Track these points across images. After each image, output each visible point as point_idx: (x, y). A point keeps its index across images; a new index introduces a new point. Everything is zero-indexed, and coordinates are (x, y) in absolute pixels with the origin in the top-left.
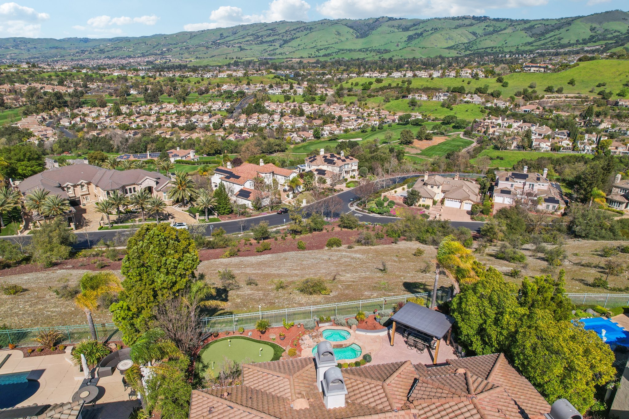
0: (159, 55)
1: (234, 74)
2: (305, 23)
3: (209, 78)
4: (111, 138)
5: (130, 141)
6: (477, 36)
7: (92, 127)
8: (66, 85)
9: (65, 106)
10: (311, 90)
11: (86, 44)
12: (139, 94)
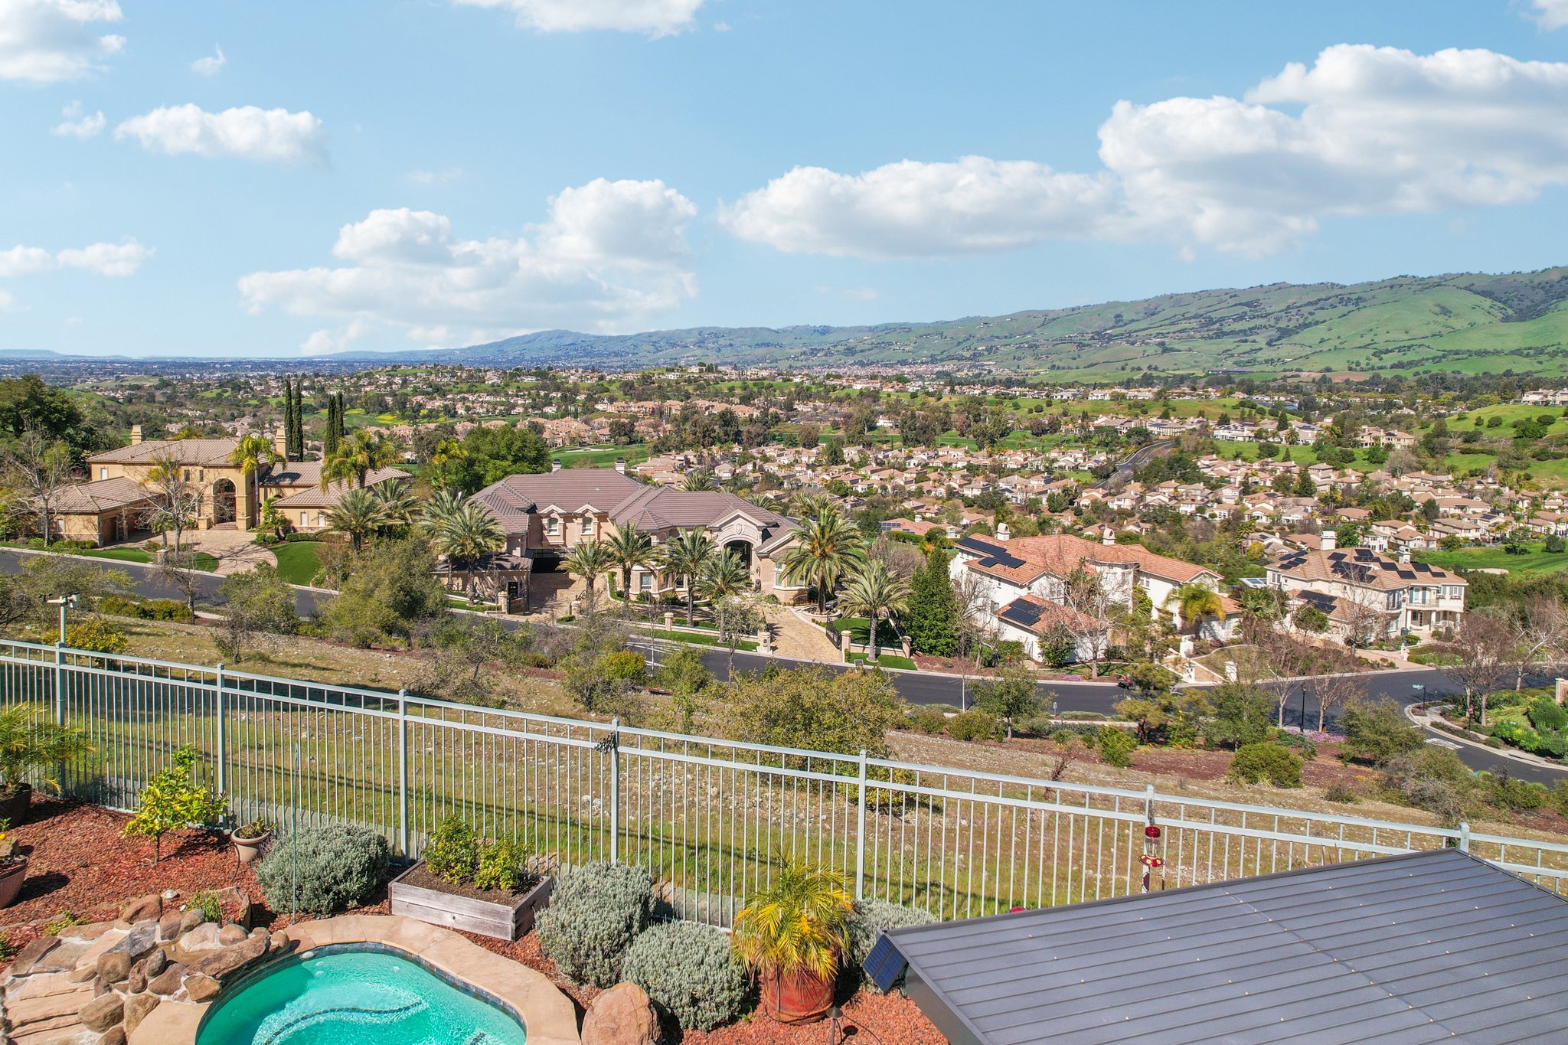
0: (969, 359)
1: (1132, 393)
3: (1065, 401)
7: (772, 482)
8: (753, 404)
9: (735, 441)
10: (1341, 435)
11: (823, 338)
12: (897, 426)
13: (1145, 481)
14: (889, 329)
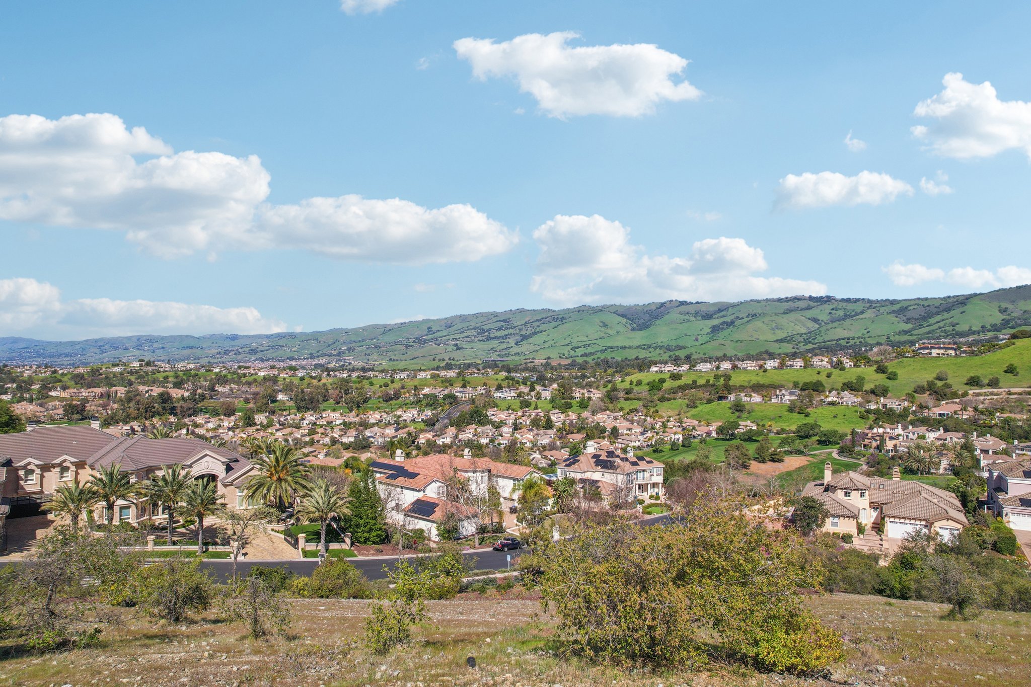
0: (336, 355)
1: (443, 374)
2: (554, 311)
3: (402, 379)
6: (819, 324)
8: (184, 388)
9: (171, 414)
10: (564, 393)
11: (233, 342)
12: (291, 399)
13: (457, 426)
14: (280, 336)
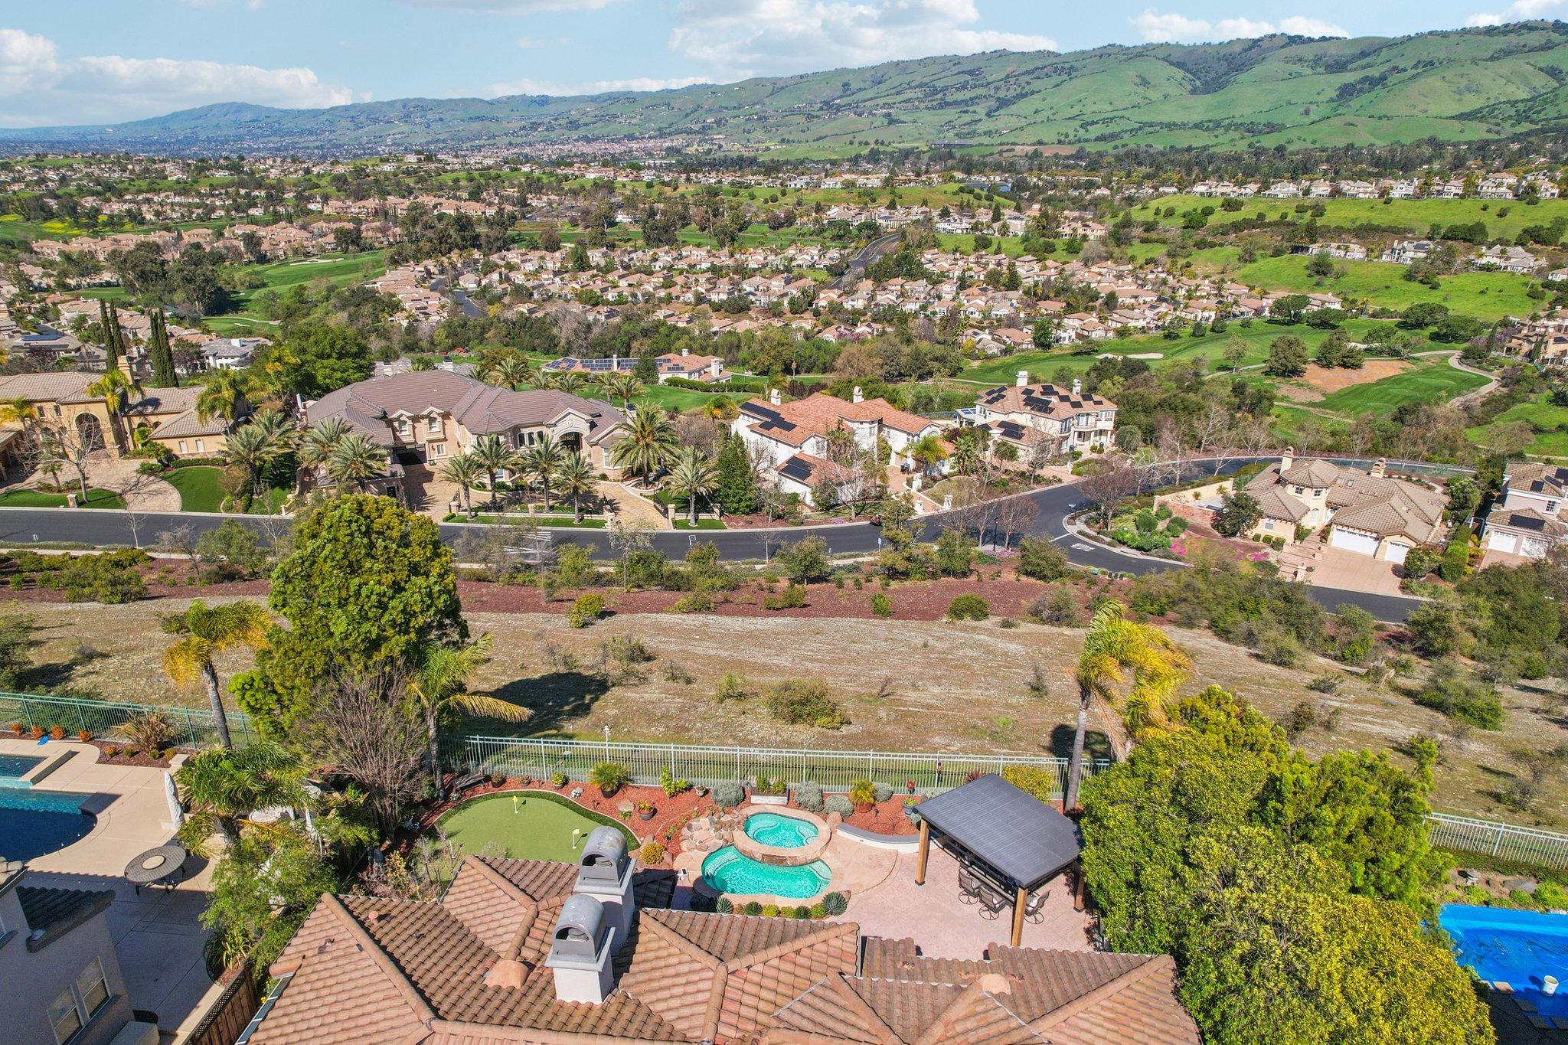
0: (698, 132)
1: (861, 180)
2: (1058, 55)
3: (799, 190)
4: (555, 322)
5: (596, 330)
7: (522, 293)
8: (484, 200)
9: (474, 246)
10: (1046, 225)
11: (542, 110)
12: (637, 222)
13: (875, 279)
14: (613, 98)
